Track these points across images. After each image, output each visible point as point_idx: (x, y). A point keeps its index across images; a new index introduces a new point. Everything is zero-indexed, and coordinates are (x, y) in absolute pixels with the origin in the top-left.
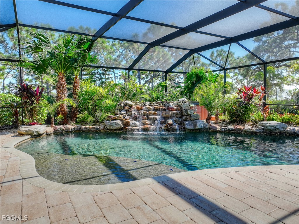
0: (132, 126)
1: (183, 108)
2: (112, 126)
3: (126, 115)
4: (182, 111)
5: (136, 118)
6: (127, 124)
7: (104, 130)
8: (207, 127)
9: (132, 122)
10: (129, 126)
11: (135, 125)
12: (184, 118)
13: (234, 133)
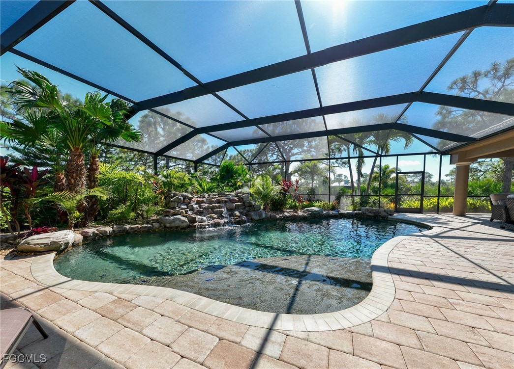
0: (199, 222)
1: (245, 200)
2: (174, 222)
3: (188, 210)
4: (244, 203)
5: (200, 213)
6: (193, 220)
7: (160, 229)
8: (268, 216)
9: (198, 217)
10: (196, 222)
11: (203, 221)
12: (247, 209)
13: (291, 219)
